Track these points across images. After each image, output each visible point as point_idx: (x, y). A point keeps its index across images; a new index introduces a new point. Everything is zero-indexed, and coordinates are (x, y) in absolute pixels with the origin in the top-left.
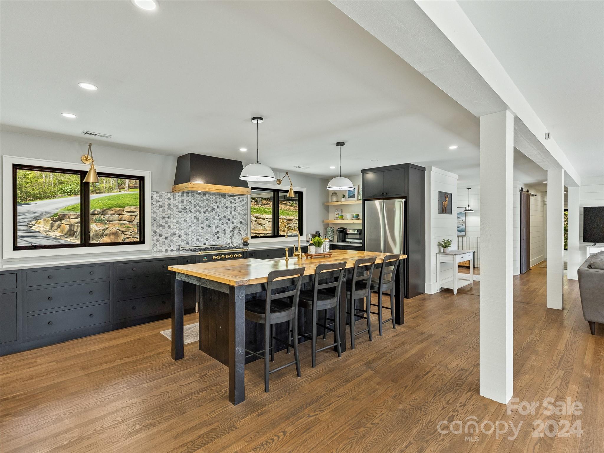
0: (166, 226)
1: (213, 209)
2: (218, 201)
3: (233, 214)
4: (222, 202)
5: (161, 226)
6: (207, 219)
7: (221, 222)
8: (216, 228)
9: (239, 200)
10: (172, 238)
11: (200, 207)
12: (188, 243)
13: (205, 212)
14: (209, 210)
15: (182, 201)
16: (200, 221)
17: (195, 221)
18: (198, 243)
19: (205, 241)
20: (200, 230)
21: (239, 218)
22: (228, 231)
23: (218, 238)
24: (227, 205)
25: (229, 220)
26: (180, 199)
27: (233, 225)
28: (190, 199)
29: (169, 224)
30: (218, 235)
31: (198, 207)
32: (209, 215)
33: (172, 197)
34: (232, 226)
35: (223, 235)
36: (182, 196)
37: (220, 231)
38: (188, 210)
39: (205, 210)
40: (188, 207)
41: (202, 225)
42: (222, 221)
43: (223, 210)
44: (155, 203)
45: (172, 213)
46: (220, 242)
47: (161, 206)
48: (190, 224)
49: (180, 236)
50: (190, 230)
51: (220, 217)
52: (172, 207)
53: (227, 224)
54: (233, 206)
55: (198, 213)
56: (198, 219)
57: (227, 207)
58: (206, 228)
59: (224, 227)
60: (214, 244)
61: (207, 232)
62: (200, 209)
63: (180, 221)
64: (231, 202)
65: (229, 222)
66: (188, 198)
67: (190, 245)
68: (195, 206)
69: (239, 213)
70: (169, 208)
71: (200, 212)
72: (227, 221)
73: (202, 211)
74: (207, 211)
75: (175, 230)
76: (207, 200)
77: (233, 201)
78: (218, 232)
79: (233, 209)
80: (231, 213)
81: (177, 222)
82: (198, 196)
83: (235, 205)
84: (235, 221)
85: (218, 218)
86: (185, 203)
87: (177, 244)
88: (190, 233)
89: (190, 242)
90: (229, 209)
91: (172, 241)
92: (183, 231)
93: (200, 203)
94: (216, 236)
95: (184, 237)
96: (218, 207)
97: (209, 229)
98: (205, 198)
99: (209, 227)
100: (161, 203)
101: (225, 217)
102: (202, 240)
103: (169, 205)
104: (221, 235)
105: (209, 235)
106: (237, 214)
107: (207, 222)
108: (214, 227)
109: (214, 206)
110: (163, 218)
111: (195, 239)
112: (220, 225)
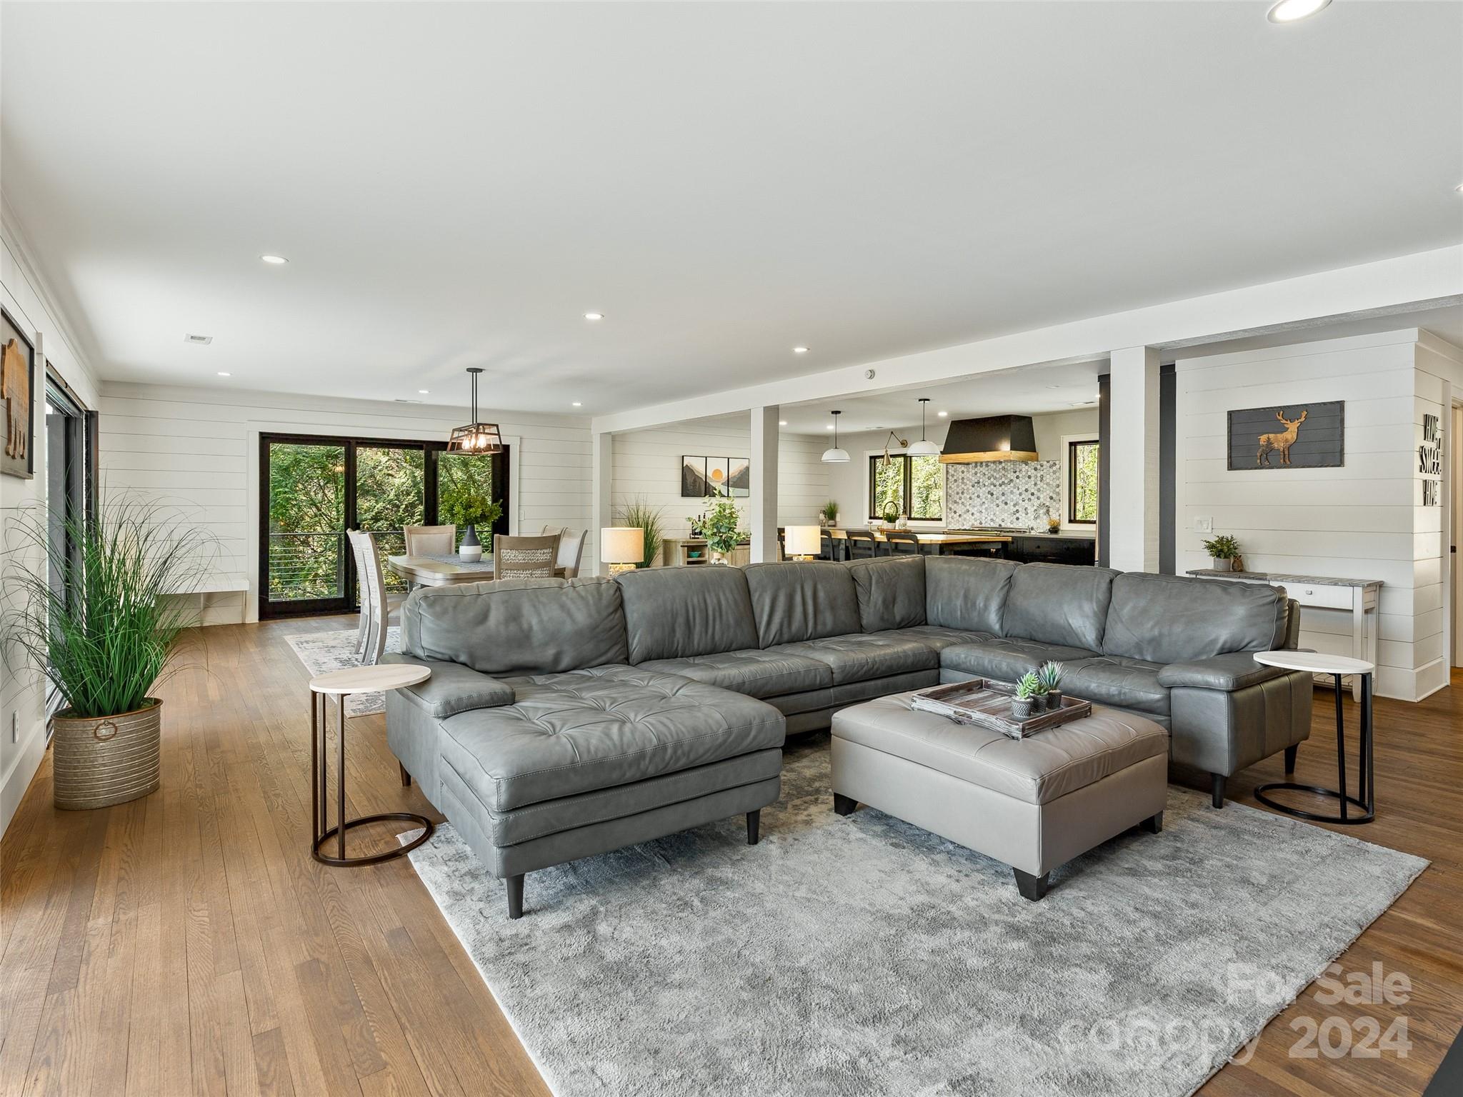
0: (960, 502)
1: (1011, 481)
2: (1018, 470)
3: (1038, 487)
4: (1023, 470)
5: (955, 502)
6: (1003, 494)
7: (1021, 498)
8: (1015, 505)
9: (1048, 465)
10: (965, 516)
11: (995, 478)
12: (981, 523)
13: (1000, 485)
14: (1006, 482)
15: (976, 474)
16: (995, 496)
17: (989, 496)
18: (992, 523)
19: (1001, 523)
20: (995, 507)
21: (1048, 492)
22: (1031, 510)
23: (1018, 519)
24: (1029, 473)
25: (1033, 494)
26: (973, 471)
27: (1039, 502)
28: (984, 469)
29: (963, 500)
30: (1017, 515)
31: (992, 479)
32: (1006, 489)
33: (965, 470)
34: (1037, 503)
35: (1024, 515)
36: (976, 466)
37: (1020, 509)
38: (981, 484)
39: (1001, 482)
40: (981, 480)
41: (997, 502)
42: (1023, 496)
43: (1024, 481)
44: (950, 478)
45: (965, 488)
46: (1020, 524)
47: (956, 481)
48: (984, 500)
49: (973, 514)
50: (984, 507)
51: (1020, 491)
52: (965, 481)
53: (1030, 499)
54: (1039, 475)
55: (992, 487)
56: (992, 494)
57: (1029, 477)
58: (1002, 505)
59: (1026, 504)
60: (1012, 526)
61: (1003, 511)
62: (995, 482)
63: (973, 496)
64: (1036, 469)
65: (1032, 498)
66: (981, 469)
67: (983, 525)
68: (989, 478)
69: (1048, 484)
70: (963, 483)
71: (995, 486)
72: (1030, 496)
73: (998, 484)
74: (1003, 483)
75: (968, 507)
76: (1004, 468)
77: (1039, 467)
78: (1017, 511)
79: (1039, 479)
80: (1035, 484)
81: (970, 498)
82: (992, 465)
83: (1042, 473)
84: (1042, 496)
85: (1018, 492)
86: (978, 475)
87: (970, 523)
88: (983, 511)
89: (983, 522)
90: (1033, 479)
91: (965, 519)
92: (976, 509)
93: (995, 474)
94: (1015, 517)
95: (977, 515)
96: (1018, 477)
97: (1006, 507)
98: (1000, 467)
99: (1006, 503)
100: (955, 478)
101: (1026, 490)
102: (997, 520)
103: (963, 478)
104: (1021, 515)
105: (1006, 515)
106: (1045, 486)
107: (1003, 498)
108: (1012, 504)
109: (1011, 476)
110: (958, 493)
111: (989, 518)
112: (1021, 502)
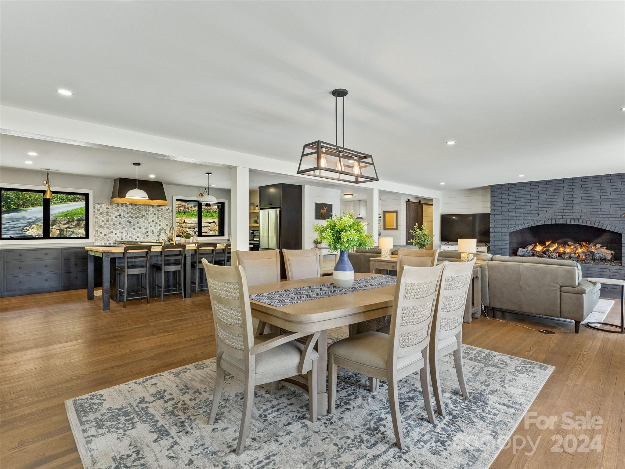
0: (105, 226)
1: (144, 216)
2: (147, 210)
3: (160, 219)
4: (151, 210)
5: (101, 227)
6: (138, 223)
7: (149, 225)
8: (146, 229)
9: (165, 209)
10: (110, 235)
11: (133, 214)
12: (122, 239)
13: (136, 218)
14: (140, 216)
15: (118, 210)
16: (132, 224)
17: (128, 223)
18: (130, 239)
19: (136, 238)
20: (132, 230)
21: (165, 222)
22: (155, 231)
23: (147, 236)
24: (155, 212)
25: (157, 223)
26: (116, 209)
27: (160, 227)
28: (124, 208)
29: (107, 225)
30: (147, 234)
31: (130, 214)
32: (140, 220)
33: (110, 207)
34: (159, 228)
35: (151, 234)
36: (118, 206)
37: (149, 231)
38: (122, 216)
39: (136, 216)
40: (122, 214)
41: (134, 227)
42: (151, 224)
43: (151, 216)
44: (96, 211)
45: (110, 218)
46: (149, 239)
47: (101, 213)
48: (124, 226)
49: (116, 234)
50: (124, 230)
51: (149, 221)
52: (109, 214)
53: (155, 226)
54: (160, 214)
55: (130, 218)
56: (130, 223)
57: (155, 214)
58: (137, 229)
59: (153, 228)
60: (144, 240)
61: (138, 232)
62: (132, 215)
63: (116, 223)
64: (158, 210)
65: (156, 225)
66: (122, 208)
67: (124, 240)
68: (128, 213)
69: (165, 218)
70: (107, 215)
71: (132, 218)
72: (155, 224)
73: (134, 217)
74: (138, 217)
75: (112, 230)
76: (138, 208)
77: (160, 209)
78: (147, 232)
79: (160, 215)
80: (158, 218)
81: (114, 224)
82: (130, 206)
83: (162, 213)
84: (162, 224)
85: (148, 222)
86: (120, 211)
87: (114, 239)
88: (124, 232)
89: (124, 238)
90: (156, 215)
91: (109, 237)
92: (118, 231)
93: (132, 211)
94: (146, 235)
95: (119, 234)
96: (147, 214)
97: (140, 230)
98: (136, 207)
99: (140, 228)
100: (101, 211)
101: (153, 221)
102: (134, 237)
103: (107, 212)
104: (150, 234)
105: (140, 234)
106: (164, 219)
107: (138, 225)
108: (144, 228)
109: (143, 213)
110: (103, 221)
111: (128, 236)
112: (149, 227)
